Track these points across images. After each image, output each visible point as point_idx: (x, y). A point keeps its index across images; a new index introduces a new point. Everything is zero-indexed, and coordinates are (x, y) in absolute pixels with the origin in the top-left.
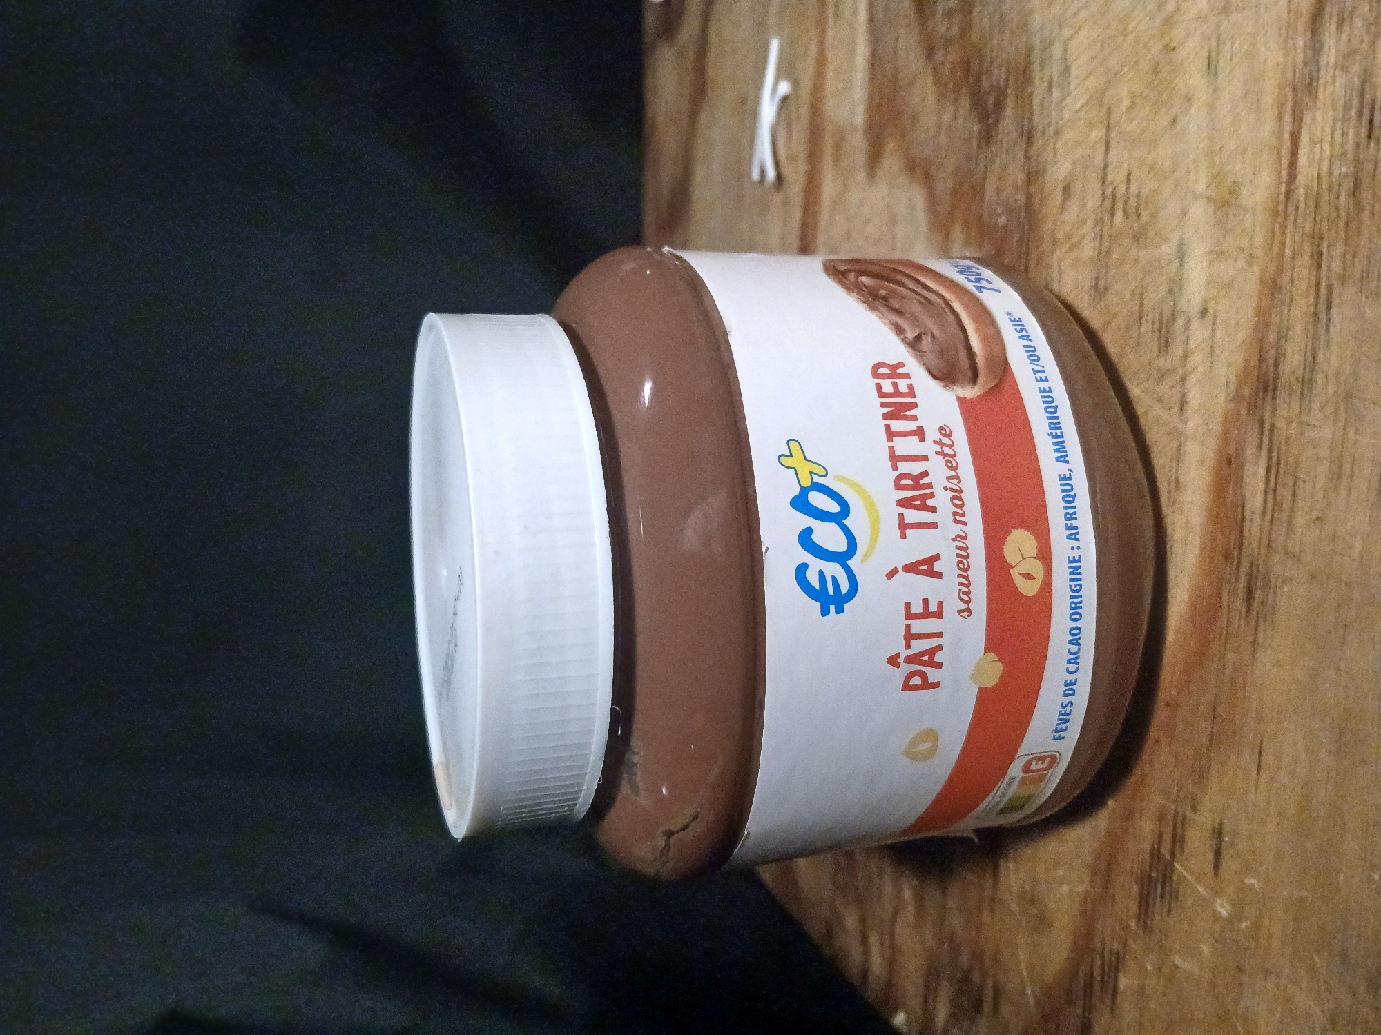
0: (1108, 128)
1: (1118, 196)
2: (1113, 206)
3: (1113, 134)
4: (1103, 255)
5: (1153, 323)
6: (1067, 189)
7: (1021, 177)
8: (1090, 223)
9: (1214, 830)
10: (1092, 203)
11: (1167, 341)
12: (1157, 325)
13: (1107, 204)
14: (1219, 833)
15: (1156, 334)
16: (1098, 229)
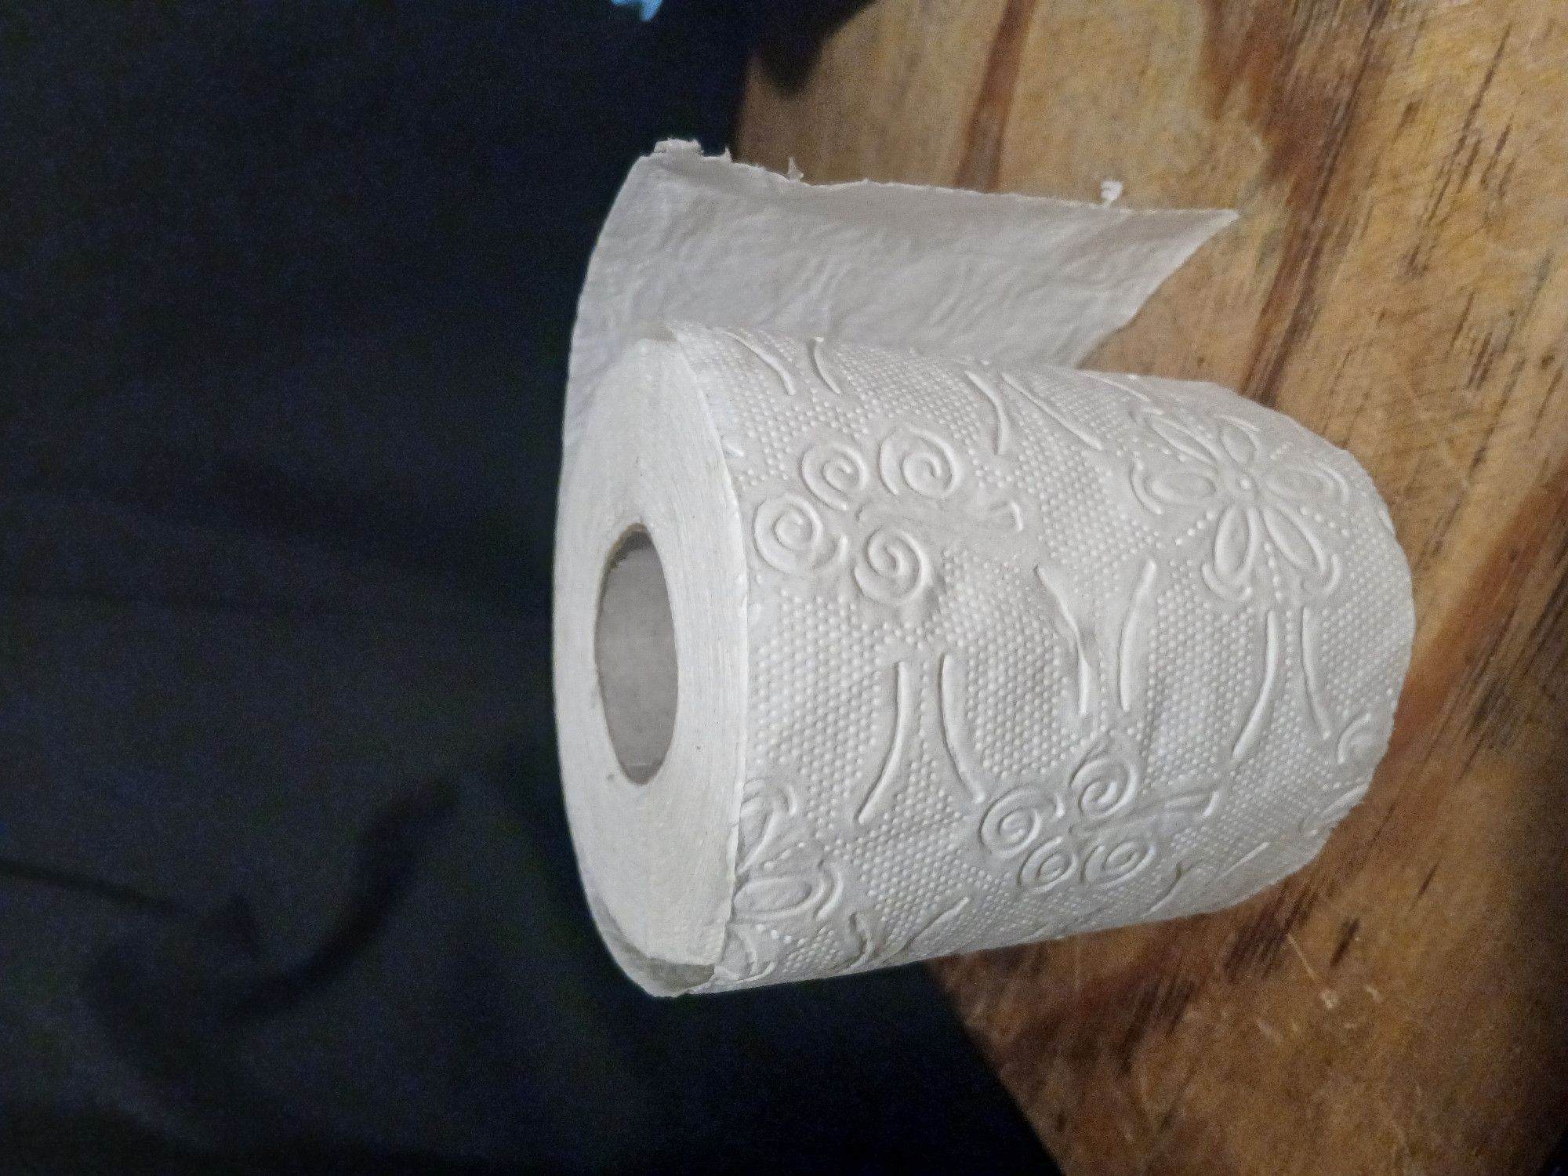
0: (1499, 54)
1: (1481, 154)
2: (1471, 162)
3: (1504, 64)
4: (1434, 222)
5: (1474, 342)
6: (1411, 109)
7: (1351, 61)
8: (1430, 169)
9: (1345, 925)
10: (1442, 145)
11: (1486, 371)
12: (1478, 348)
13: (1463, 157)
14: (1351, 929)
15: (1473, 360)
16: (1440, 184)
